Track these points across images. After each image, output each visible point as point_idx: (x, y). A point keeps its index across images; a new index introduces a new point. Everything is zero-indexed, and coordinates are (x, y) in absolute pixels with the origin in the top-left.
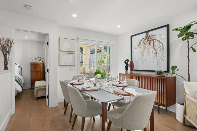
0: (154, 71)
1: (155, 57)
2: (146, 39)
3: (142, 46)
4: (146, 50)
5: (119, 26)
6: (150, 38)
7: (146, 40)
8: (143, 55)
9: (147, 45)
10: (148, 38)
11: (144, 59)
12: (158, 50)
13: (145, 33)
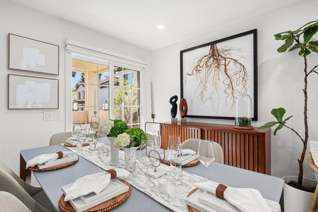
0: (233, 119)
1: (229, 91)
2: (210, 58)
3: (204, 70)
4: (211, 78)
5: (160, 27)
6: (219, 55)
7: (212, 59)
8: (205, 87)
9: (213, 68)
10: (214, 54)
11: (206, 95)
12: (234, 78)
13: (209, 47)
